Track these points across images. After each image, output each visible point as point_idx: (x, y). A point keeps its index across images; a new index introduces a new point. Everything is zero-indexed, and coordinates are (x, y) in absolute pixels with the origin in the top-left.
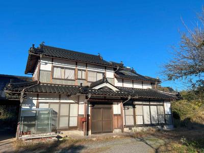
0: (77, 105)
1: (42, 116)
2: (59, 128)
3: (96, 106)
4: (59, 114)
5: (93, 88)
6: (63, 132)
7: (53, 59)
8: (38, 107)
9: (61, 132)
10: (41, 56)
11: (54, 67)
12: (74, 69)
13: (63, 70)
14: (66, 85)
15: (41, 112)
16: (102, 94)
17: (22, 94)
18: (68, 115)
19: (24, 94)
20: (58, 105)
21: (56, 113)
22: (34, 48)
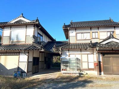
0: (93, 55)
1: (72, 61)
2: (82, 69)
3: (106, 56)
4: (82, 60)
5: (101, 43)
6: (85, 71)
7: (76, 29)
8: (69, 56)
9: (84, 71)
10: (69, 29)
11: (77, 33)
12: (90, 33)
13: (83, 34)
14: (85, 43)
15: (71, 59)
16: (108, 47)
17: (60, 50)
18: (87, 61)
19: (61, 50)
20: (80, 55)
21: (80, 60)
22: (65, 25)
